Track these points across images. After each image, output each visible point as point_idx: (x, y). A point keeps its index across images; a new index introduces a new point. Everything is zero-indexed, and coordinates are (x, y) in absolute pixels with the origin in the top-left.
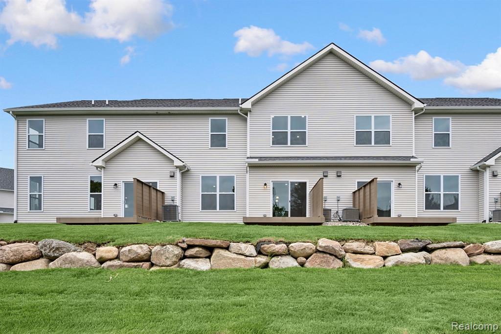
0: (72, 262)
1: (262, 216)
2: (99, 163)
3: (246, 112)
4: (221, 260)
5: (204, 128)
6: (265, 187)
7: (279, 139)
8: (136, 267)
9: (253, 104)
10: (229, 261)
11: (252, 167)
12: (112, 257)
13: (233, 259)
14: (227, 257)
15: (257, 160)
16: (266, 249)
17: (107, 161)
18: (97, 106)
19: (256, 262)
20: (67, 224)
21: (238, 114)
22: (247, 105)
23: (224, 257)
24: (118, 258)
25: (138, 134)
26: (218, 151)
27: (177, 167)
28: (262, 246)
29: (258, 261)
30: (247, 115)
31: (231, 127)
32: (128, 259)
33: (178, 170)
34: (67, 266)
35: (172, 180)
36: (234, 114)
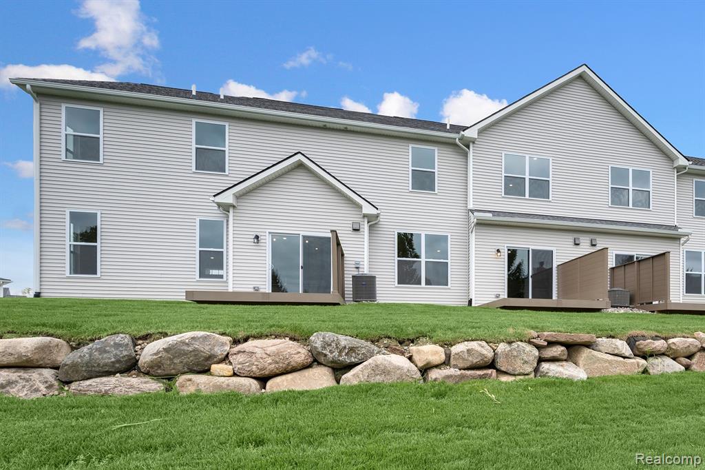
0: (385, 371)
2: (228, 198)
3: (468, 143)
4: (594, 363)
5: (403, 159)
6: (499, 254)
7: (514, 186)
8: (481, 377)
9: (481, 132)
10: (605, 365)
11: (481, 224)
13: (610, 362)
14: (602, 359)
15: (490, 215)
16: (641, 346)
17: (239, 197)
19: (638, 365)
21: (456, 145)
23: (598, 359)
24: (446, 363)
25: (299, 157)
26: (423, 197)
27: (365, 216)
28: (637, 343)
29: (640, 364)
30: (468, 147)
31: (442, 163)
32: (468, 364)
33: (366, 221)
34: (378, 379)
35: (355, 235)
36: (451, 144)
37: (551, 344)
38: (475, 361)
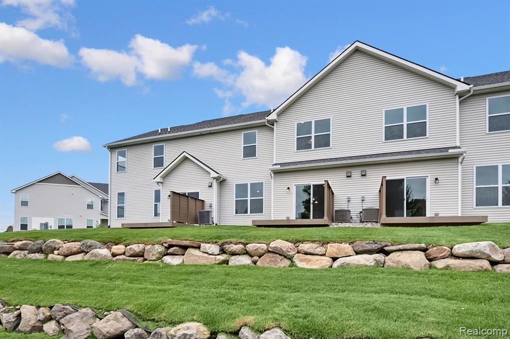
0: (96, 256)
1: (286, 219)
2: (158, 179)
3: (272, 123)
4: (190, 257)
5: (237, 142)
6: (288, 190)
7: (303, 144)
8: (133, 260)
9: (279, 115)
10: (196, 258)
11: (277, 173)
12: (121, 253)
13: (199, 257)
14: (195, 255)
15: (279, 166)
17: (164, 177)
18: (162, 134)
19: (215, 259)
20: (130, 228)
21: (266, 126)
22: (273, 116)
23: (193, 255)
24: (124, 254)
25: (184, 154)
26: (250, 161)
27: (214, 178)
28: (224, 246)
29: (217, 259)
30: (273, 125)
31: (261, 139)
32: (131, 255)
33: (215, 181)
34: (93, 258)
35: (210, 189)
36: (262, 126)
37: (171, 246)
38: (132, 253)
